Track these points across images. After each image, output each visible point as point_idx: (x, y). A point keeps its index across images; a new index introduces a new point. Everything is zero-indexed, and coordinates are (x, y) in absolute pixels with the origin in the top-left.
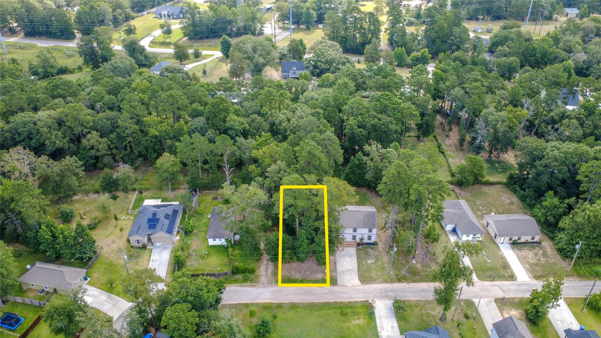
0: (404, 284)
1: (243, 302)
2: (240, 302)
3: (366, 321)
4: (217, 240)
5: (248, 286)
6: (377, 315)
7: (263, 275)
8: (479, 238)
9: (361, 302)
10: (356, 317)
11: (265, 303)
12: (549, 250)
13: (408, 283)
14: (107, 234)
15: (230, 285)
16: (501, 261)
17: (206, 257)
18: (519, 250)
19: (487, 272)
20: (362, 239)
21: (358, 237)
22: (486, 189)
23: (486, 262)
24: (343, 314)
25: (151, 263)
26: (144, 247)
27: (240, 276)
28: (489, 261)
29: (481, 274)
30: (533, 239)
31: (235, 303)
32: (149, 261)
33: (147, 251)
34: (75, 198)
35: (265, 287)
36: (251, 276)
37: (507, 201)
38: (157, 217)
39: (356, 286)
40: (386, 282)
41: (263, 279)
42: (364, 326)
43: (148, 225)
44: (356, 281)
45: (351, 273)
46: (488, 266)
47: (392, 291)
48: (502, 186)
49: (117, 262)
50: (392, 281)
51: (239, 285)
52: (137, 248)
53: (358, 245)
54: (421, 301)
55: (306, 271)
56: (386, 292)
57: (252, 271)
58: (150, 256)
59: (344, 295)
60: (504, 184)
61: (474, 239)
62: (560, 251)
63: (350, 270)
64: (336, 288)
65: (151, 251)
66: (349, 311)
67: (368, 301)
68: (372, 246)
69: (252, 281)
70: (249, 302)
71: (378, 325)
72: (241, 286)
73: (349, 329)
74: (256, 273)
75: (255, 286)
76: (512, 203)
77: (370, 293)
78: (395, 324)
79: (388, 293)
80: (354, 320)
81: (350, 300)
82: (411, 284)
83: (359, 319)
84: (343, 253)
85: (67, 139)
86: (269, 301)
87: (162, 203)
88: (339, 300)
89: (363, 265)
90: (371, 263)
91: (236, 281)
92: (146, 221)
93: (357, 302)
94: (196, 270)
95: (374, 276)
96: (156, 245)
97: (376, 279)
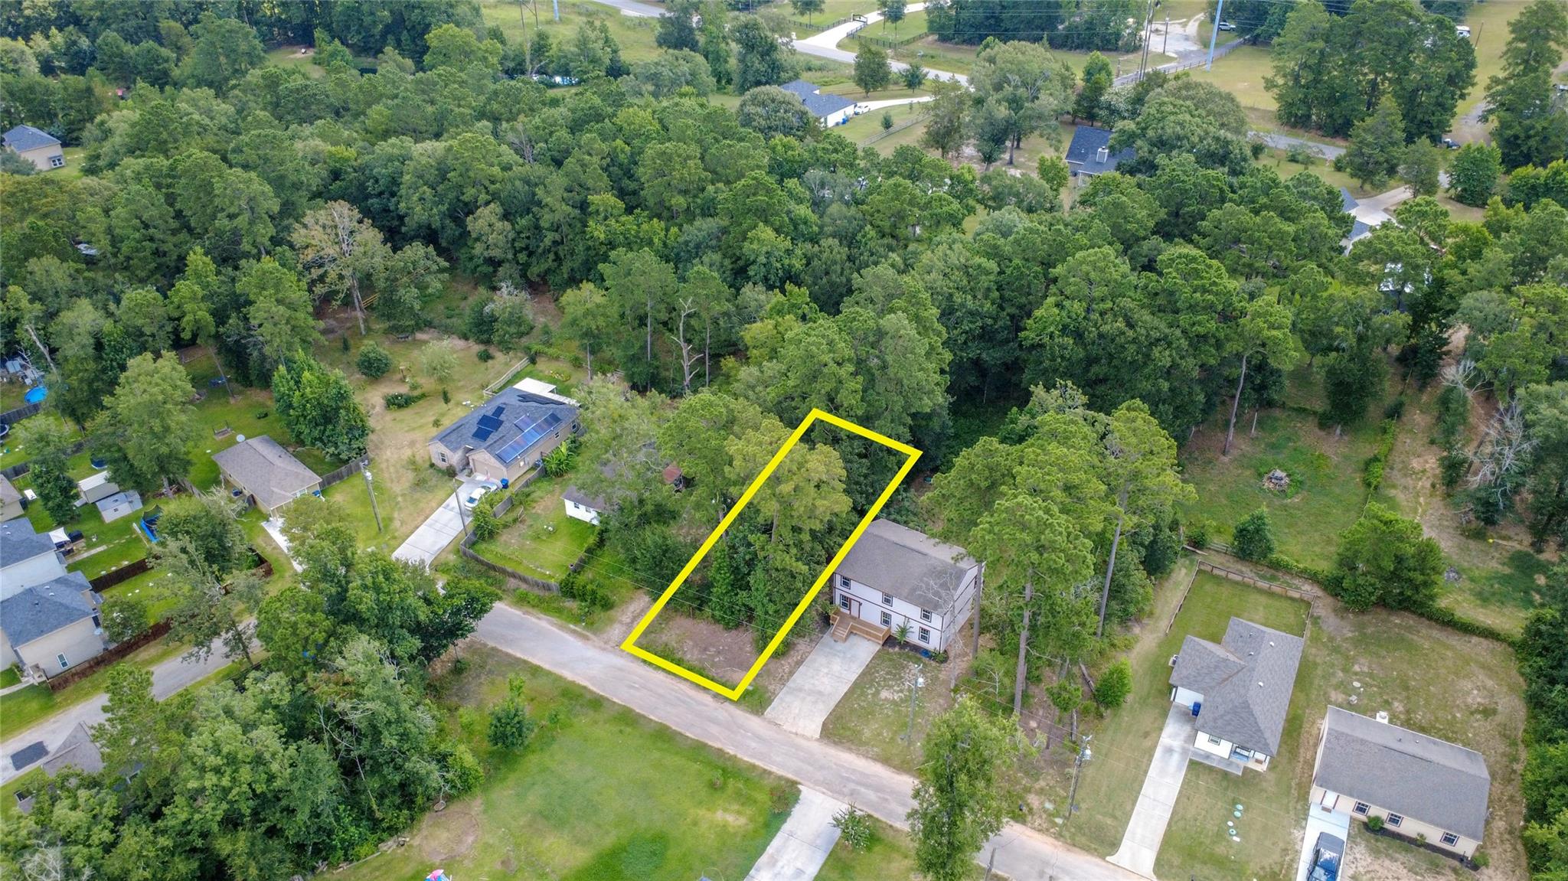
1: (534, 661)
2: (530, 659)
3: (751, 827)
4: (582, 508)
5: (574, 632)
6: (787, 827)
7: (621, 622)
8: (1258, 761)
9: (780, 778)
10: (735, 807)
11: (573, 683)
14: (414, 425)
15: (541, 616)
16: (1276, 857)
17: (544, 538)
18: (1376, 853)
19: (1198, 866)
20: (904, 631)
21: (897, 621)
22: (1427, 636)
23: (1221, 835)
24: (714, 786)
25: (440, 509)
26: (451, 473)
27: (573, 605)
28: (1237, 839)
29: (1176, 861)
30: (1449, 839)
31: (519, 655)
32: (439, 505)
33: (451, 483)
34: (419, 336)
35: (604, 649)
36: (599, 614)
37: (1476, 698)
38: (502, 417)
39: (803, 736)
40: (886, 761)
41: (615, 631)
42: (735, 834)
43: (475, 429)
44: (811, 724)
45: (815, 702)
46: (1220, 849)
47: (878, 789)
48: (1499, 647)
49: (389, 485)
50: (901, 767)
51: (559, 622)
52: (439, 470)
53: (890, 641)
55: (719, 653)
56: (862, 784)
57: (607, 605)
58: (450, 495)
59: (755, 745)
60: (1512, 644)
61: (1235, 759)
63: (820, 693)
64: (753, 722)
65: (458, 487)
66: (734, 784)
67: (796, 783)
68: (926, 660)
69: (590, 625)
70: (546, 666)
71: (770, 850)
72: (561, 628)
73: (695, 823)
74: (612, 613)
75: (587, 638)
76: (1488, 712)
77: (822, 768)
78: (814, 869)
79: (863, 790)
80: (725, 810)
81: (758, 763)
83: (739, 813)
84: (840, 646)
85: (444, 208)
86: (585, 683)
87: (549, 395)
88: (731, 750)
89: (863, 694)
90: (886, 699)
91: (559, 611)
92: (477, 419)
93: (770, 773)
94: (504, 557)
95: (867, 733)
97: (866, 744)
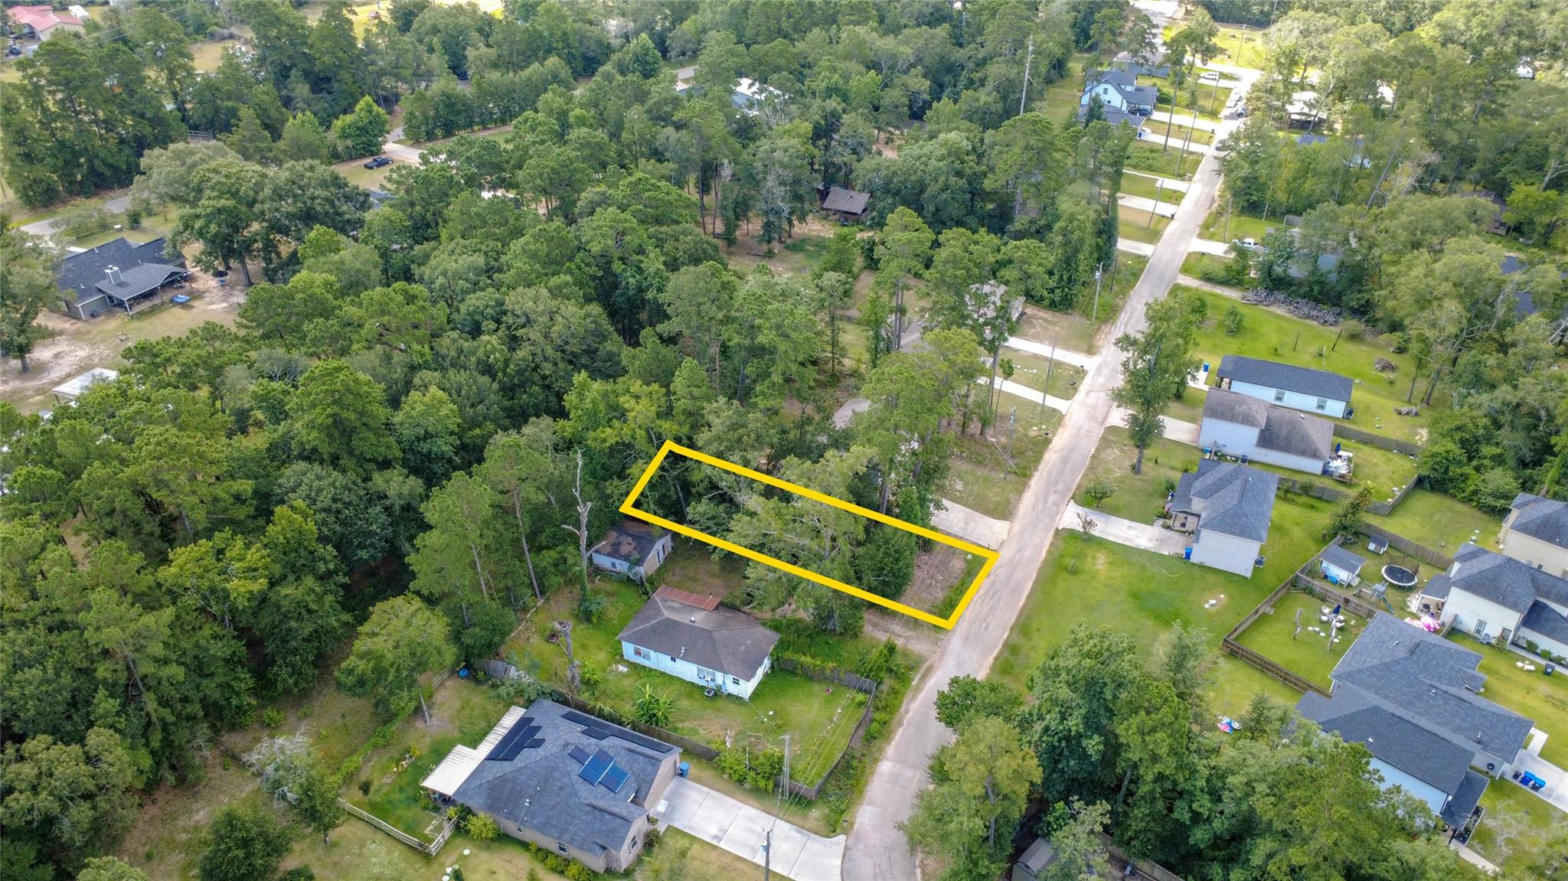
0: (1037, 474)
3: (1104, 551)
4: (759, 670)
5: (924, 677)
7: (905, 644)
9: (1054, 539)
10: (1088, 560)
12: (1041, 314)
13: (1036, 469)
15: (902, 710)
16: (1043, 362)
17: (781, 722)
19: (1056, 385)
24: (1074, 572)
25: (722, 845)
26: (651, 841)
27: (886, 682)
32: (715, 848)
33: (666, 839)
35: (943, 653)
36: (898, 660)
38: (587, 752)
39: (1010, 529)
40: (1020, 491)
41: (918, 646)
42: (1114, 559)
43: (603, 789)
44: (997, 525)
45: (976, 522)
46: (1044, 377)
47: (1047, 494)
50: (1025, 486)
51: (909, 694)
54: (1085, 475)
55: (932, 577)
56: (1046, 501)
58: (694, 839)
59: (1027, 553)
62: (1053, 305)
63: (966, 519)
64: (1005, 554)
65: (678, 831)
66: (1069, 562)
67: (1057, 530)
69: (912, 668)
71: (1120, 542)
72: (918, 690)
73: (1112, 579)
75: (930, 669)
77: (1037, 519)
78: (1127, 522)
79: (1051, 500)
80: (1093, 565)
81: (1045, 550)
82: (1041, 467)
83: (1094, 557)
86: (990, 660)
87: (486, 747)
88: (1038, 564)
89: (962, 498)
90: (965, 487)
91: (896, 694)
92: (583, 788)
93: (1052, 544)
95: (999, 499)
96: (659, 813)
97: (1008, 502)
